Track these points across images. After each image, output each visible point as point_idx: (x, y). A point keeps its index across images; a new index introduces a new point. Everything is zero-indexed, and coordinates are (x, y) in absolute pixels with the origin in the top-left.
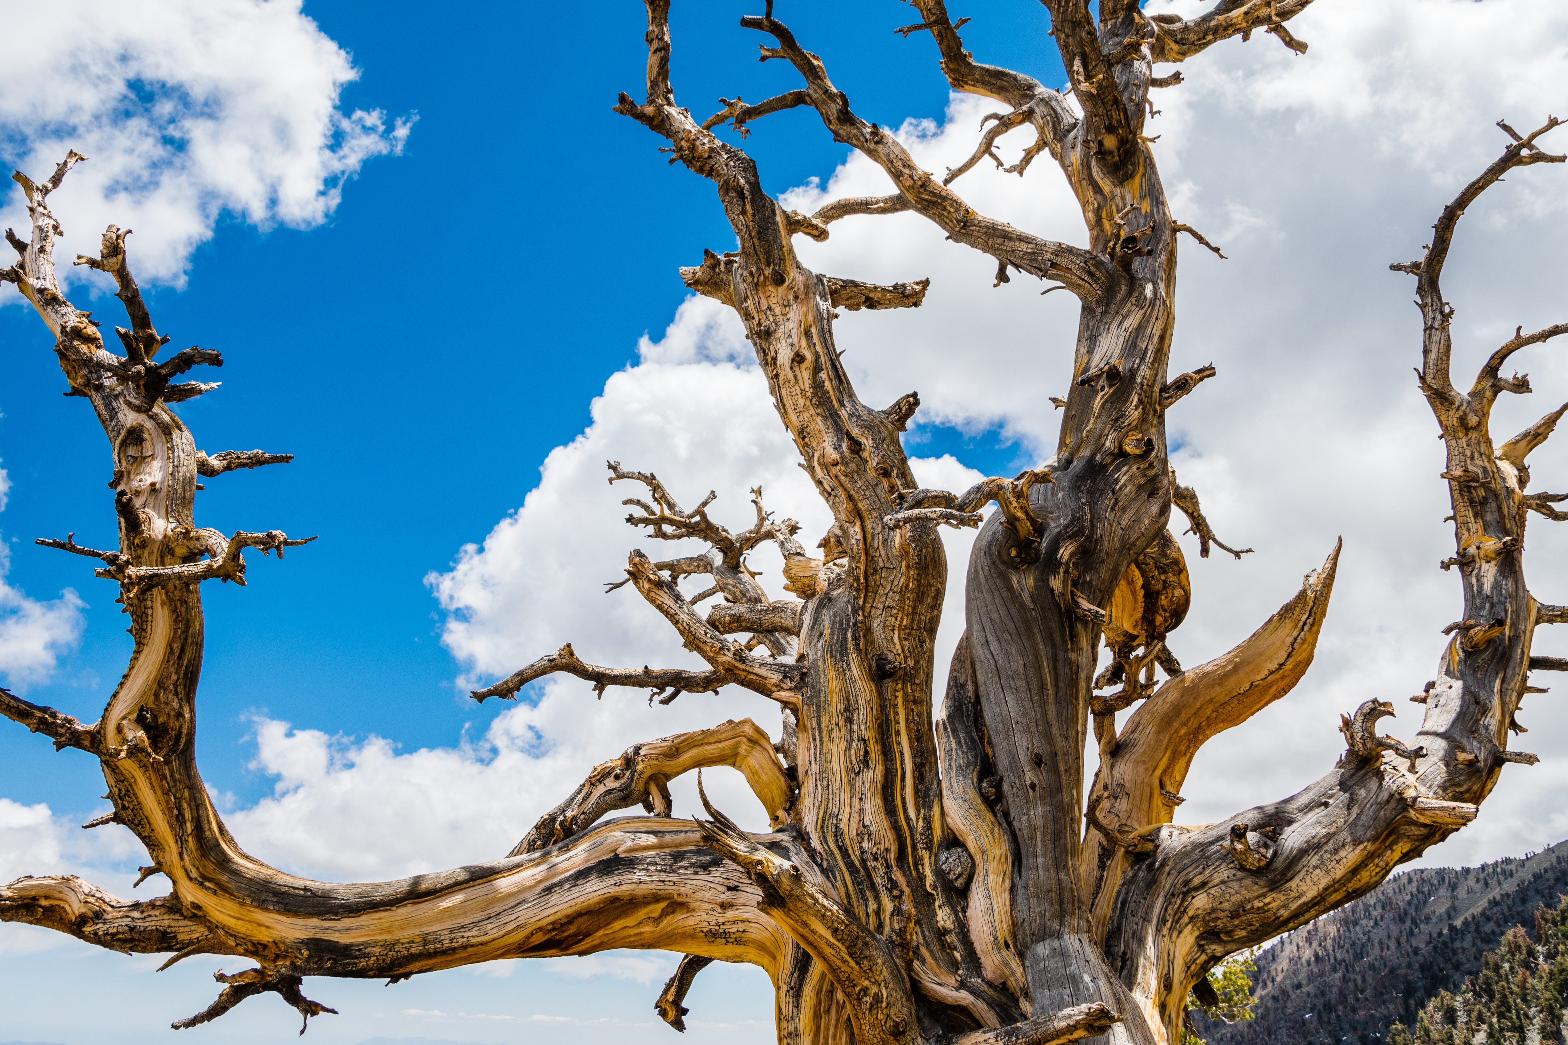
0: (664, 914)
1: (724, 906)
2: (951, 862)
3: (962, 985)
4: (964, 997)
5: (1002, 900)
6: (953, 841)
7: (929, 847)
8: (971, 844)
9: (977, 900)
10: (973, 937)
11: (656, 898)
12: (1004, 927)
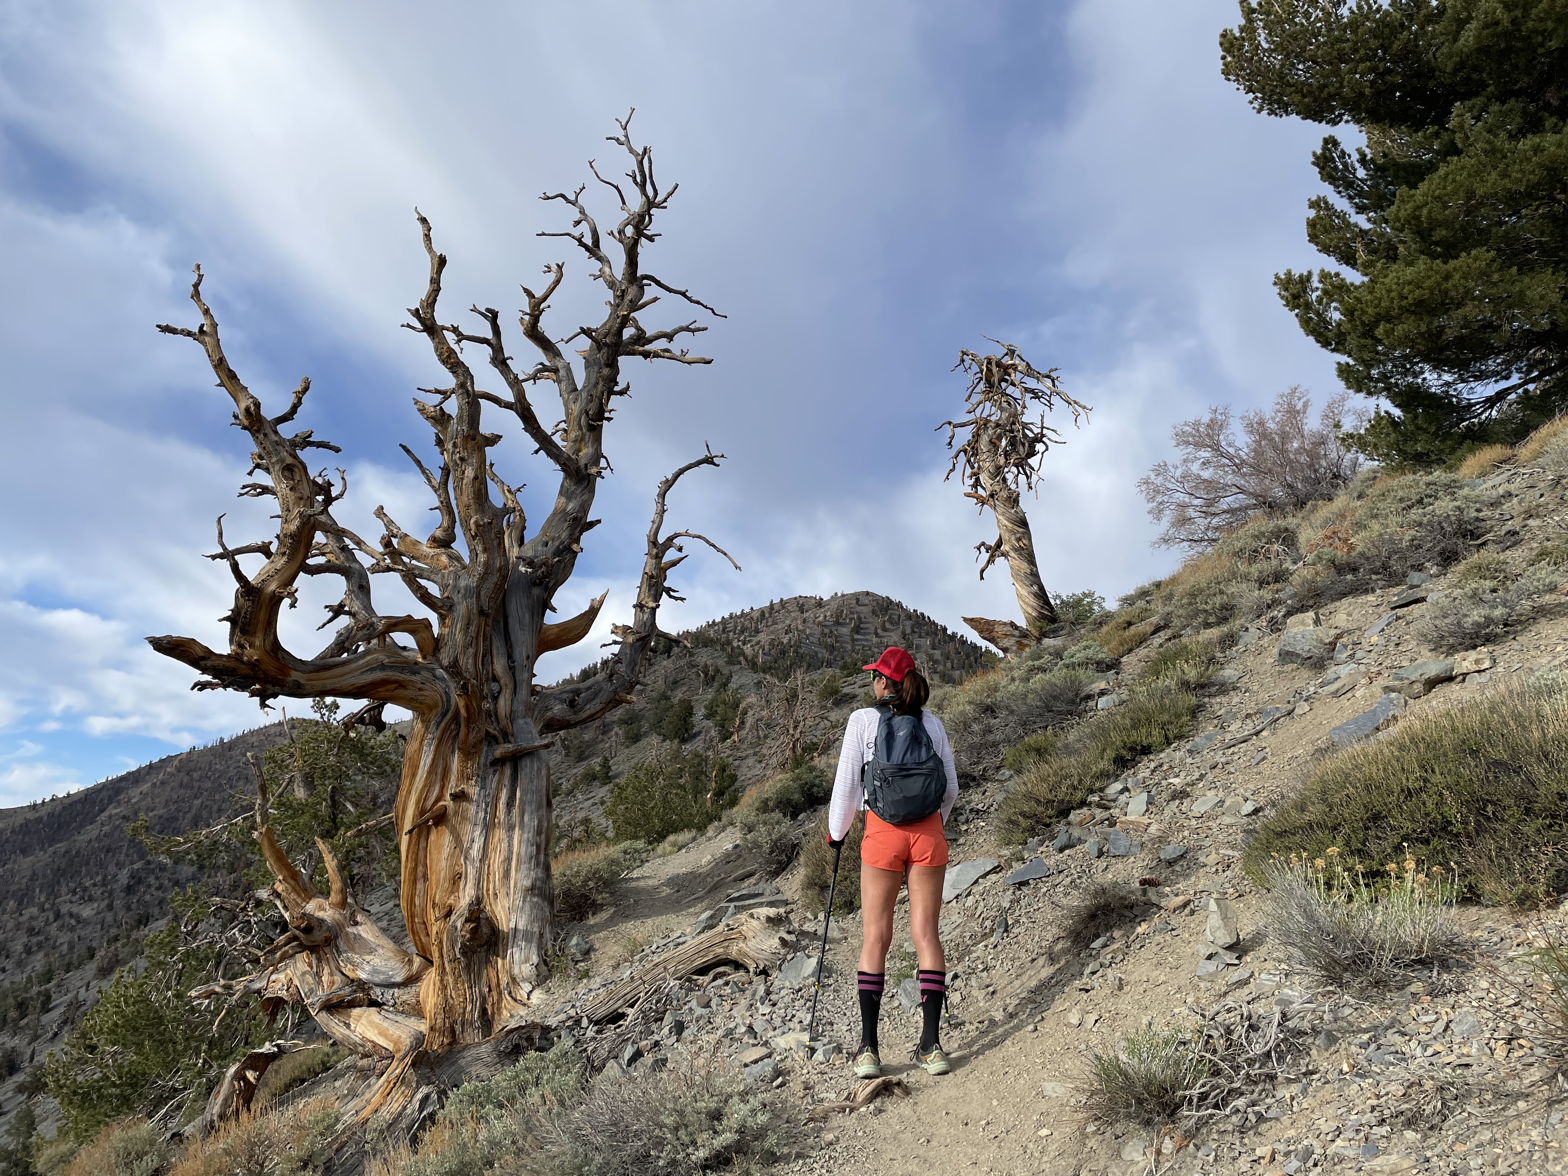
0: (396, 689)
1: (420, 690)
2: (495, 686)
3: (495, 729)
4: (496, 732)
5: (509, 703)
6: (495, 679)
7: (487, 680)
8: (502, 682)
9: (501, 699)
10: (500, 714)
11: (396, 682)
12: (508, 712)
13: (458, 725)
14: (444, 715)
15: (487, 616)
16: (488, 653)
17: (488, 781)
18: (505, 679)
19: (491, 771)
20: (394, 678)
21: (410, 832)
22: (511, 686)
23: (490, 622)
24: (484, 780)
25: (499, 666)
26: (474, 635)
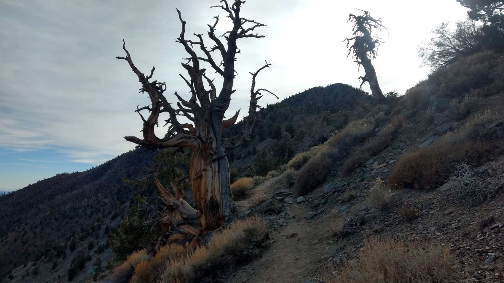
0: (186, 143)
1: (192, 143)
2: (211, 140)
3: (212, 152)
4: (213, 153)
5: (215, 144)
6: (211, 138)
7: (209, 139)
8: (213, 139)
9: (213, 143)
10: (213, 147)
11: (185, 142)
12: (215, 147)
13: (203, 151)
14: (198, 149)
15: (207, 121)
16: (208, 131)
17: (212, 166)
18: (214, 138)
19: (212, 163)
20: (185, 141)
21: (193, 180)
22: (215, 140)
23: (208, 123)
24: (211, 165)
25: (212, 135)
26: (204, 127)
